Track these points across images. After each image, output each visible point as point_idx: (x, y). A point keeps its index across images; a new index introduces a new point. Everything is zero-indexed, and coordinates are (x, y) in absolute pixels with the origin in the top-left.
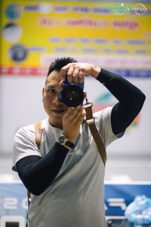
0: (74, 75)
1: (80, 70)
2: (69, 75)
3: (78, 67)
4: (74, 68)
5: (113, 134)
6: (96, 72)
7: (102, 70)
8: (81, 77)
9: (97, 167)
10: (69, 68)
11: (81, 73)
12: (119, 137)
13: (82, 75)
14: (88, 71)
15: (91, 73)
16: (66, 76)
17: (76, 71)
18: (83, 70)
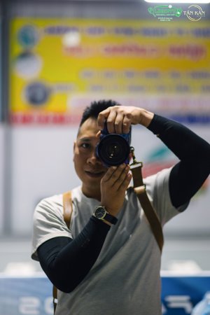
0: (116, 123)
1: (124, 116)
2: (109, 122)
3: (122, 111)
4: (117, 114)
5: (172, 207)
6: (146, 119)
7: (155, 115)
8: (125, 124)
9: (151, 254)
10: (109, 113)
11: (126, 119)
12: (182, 211)
13: (127, 123)
14: (136, 116)
15: (140, 120)
16: (106, 124)
17: (119, 117)
18: (129, 116)
